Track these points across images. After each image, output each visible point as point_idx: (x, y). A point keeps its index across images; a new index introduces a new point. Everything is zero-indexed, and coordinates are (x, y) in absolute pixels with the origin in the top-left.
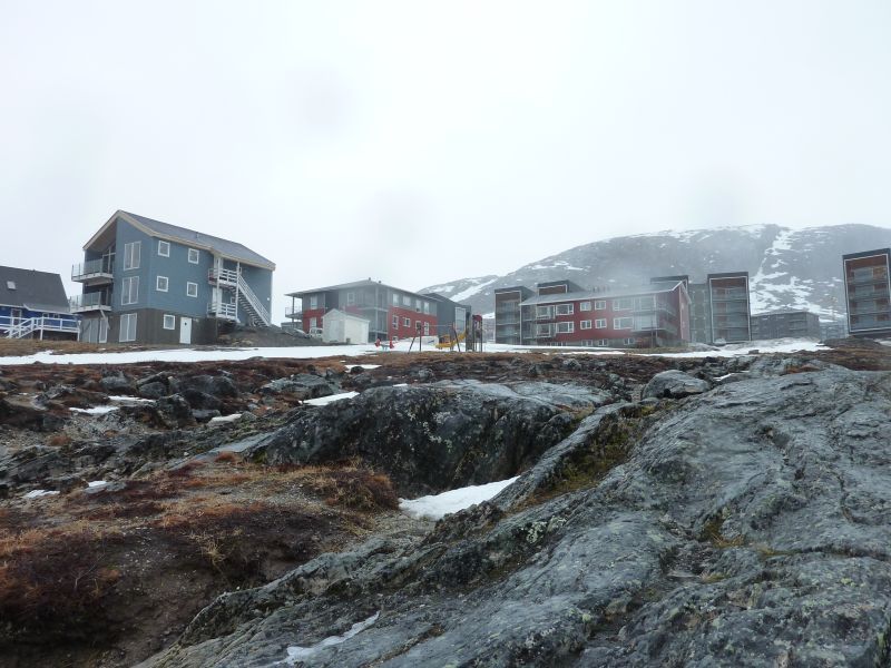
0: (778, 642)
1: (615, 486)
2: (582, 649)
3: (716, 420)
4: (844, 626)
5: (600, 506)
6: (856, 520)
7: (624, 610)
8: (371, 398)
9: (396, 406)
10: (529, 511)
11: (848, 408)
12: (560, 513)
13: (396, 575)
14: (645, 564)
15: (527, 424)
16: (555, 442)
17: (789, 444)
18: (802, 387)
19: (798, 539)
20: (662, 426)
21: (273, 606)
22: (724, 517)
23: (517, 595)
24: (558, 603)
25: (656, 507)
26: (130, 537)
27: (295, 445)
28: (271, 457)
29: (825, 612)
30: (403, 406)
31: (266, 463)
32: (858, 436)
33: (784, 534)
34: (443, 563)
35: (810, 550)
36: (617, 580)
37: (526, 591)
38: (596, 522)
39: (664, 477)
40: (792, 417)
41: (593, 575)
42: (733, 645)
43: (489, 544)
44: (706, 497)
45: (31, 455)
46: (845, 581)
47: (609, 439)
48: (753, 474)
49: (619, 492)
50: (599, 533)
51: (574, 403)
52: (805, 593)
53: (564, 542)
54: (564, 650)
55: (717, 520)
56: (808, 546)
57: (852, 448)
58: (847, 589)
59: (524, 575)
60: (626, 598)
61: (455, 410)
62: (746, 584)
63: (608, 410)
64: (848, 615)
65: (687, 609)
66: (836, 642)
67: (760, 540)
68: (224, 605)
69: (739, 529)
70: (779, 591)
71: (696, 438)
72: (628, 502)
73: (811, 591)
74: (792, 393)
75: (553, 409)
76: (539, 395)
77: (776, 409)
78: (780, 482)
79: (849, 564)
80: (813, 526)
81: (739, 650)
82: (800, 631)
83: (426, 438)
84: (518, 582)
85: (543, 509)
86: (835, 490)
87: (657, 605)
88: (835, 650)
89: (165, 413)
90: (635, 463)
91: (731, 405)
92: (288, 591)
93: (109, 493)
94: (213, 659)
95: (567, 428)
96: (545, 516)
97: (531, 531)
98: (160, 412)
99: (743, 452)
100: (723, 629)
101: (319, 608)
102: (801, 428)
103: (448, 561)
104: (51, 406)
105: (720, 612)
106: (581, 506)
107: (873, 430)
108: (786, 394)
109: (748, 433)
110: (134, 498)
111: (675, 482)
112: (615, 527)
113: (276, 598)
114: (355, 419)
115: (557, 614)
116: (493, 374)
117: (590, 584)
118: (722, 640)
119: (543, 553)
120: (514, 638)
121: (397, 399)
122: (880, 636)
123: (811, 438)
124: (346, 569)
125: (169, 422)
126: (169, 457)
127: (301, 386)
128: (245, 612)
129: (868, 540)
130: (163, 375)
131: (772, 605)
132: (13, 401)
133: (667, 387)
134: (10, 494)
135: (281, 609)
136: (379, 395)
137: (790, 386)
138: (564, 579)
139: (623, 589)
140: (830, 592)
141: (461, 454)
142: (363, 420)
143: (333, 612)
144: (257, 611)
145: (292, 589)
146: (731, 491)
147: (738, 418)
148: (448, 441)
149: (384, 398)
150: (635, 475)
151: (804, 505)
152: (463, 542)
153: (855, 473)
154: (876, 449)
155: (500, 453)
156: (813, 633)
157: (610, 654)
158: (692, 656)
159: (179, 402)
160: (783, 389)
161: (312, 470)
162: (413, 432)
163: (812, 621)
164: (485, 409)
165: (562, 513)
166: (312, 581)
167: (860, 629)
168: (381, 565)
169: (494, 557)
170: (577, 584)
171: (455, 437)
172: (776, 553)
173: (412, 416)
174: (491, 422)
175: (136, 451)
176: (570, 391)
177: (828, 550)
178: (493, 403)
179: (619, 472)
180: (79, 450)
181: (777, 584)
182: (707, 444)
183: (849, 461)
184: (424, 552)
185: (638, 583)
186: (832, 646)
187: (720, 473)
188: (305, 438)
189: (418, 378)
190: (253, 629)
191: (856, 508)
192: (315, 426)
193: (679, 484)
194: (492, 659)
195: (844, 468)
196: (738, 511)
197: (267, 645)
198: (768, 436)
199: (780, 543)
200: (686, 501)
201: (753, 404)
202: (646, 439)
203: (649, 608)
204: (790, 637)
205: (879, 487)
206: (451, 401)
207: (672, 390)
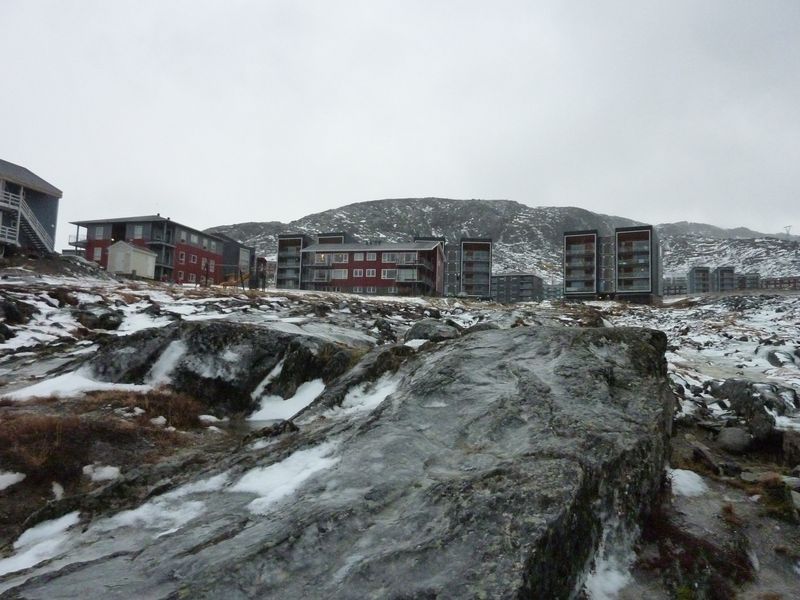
0: (505, 514)
3: (466, 359)
4: (546, 502)
6: (558, 435)
8: (176, 331)
9: (200, 338)
29: (536, 493)
30: (206, 339)
33: (511, 444)
35: (528, 455)
36: (392, 478)
42: (475, 517)
46: (549, 474)
48: (491, 400)
50: (378, 443)
51: (352, 342)
52: (523, 482)
58: (550, 479)
62: (485, 478)
63: (382, 349)
64: (550, 496)
66: (542, 512)
68: (53, 509)
70: (507, 482)
71: (451, 373)
73: (528, 480)
75: (336, 346)
79: (552, 463)
82: (519, 506)
86: (546, 414)
88: (540, 517)
92: (112, 496)
95: (348, 363)
99: (484, 384)
100: (469, 508)
105: (467, 497)
107: (574, 371)
113: (102, 502)
115: (349, 504)
117: (373, 481)
118: (468, 515)
122: (568, 507)
124: (163, 477)
129: (565, 447)
131: (501, 490)
139: (397, 484)
145: (116, 494)
147: (481, 358)
149: (189, 330)
156: (527, 507)
163: (527, 500)
164: (280, 345)
167: (556, 504)
173: (215, 348)
177: (539, 454)
178: (286, 339)
182: (459, 377)
185: (409, 479)
186: (538, 515)
188: (112, 364)
201: (493, 348)
204: (513, 511)
205: (575, 411)
206: (249, 335)
207: (430, 334)
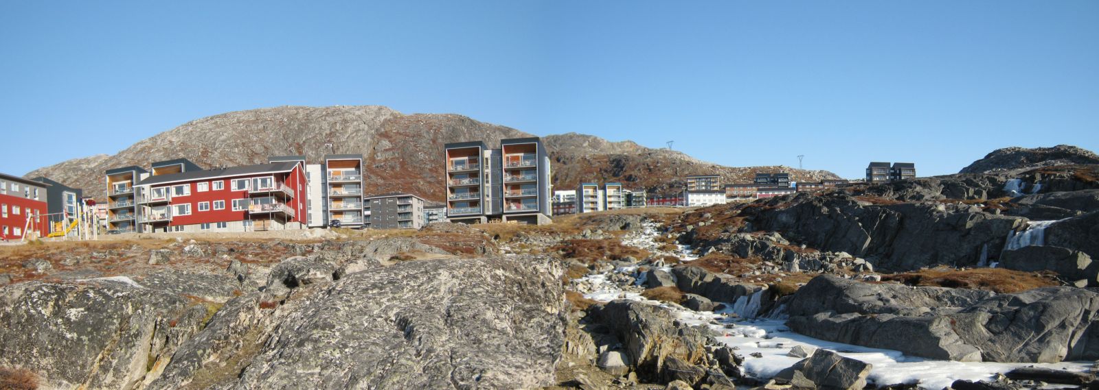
61: (88, 306)
83: (62, 335)
86: (445, 364)
95: (202, 319)
133: (292, 273)
141: (97, 349)
148: (84, 338)
155: (138, 347)
162: (48, 329)
164: (118, 304)
171: (91, 333)
173: (46, 314)
174: (125, 319)
178: (126, 297)
191: (462, 379)
193: (318, 370)
198: (391, 321)
206: (84, 296)
207: (297, 276)
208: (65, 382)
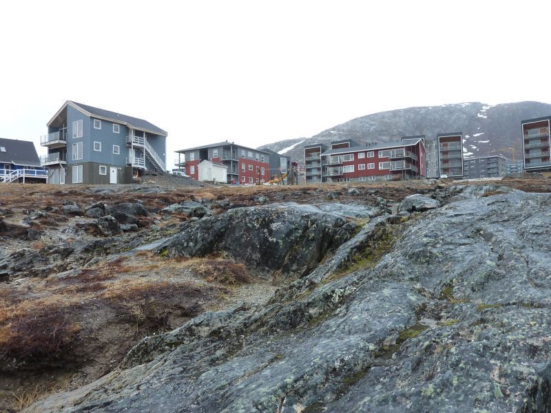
0: (492, 362)
1: (386, 267)
2: (369, 367)
3: (447, 225)
4: (533, 351)
5: (377, 279)
6: (537, 285)
7: (394, 343)
8: (231, 215)
9: (247, 220)
10: (332, 283)
11: (530, 215)
12: (352, 284)
13: (252, 324)
14: (406, 314)
15: (329, 229)
16: (346, 240)
17: (494, 239)
18: (501, 203)
19: (501, 297)
20: (414, 229)
21: (177, 344)
22: (454, 285)
23: (328, 335)
24: (353, 339)
25: (412, 279)
26: (86, 305)
27: (185, 245)
28: (170, 252)
29: (522, 342)
30: (251, 219)
31: (168, 256)
32: (537, 233)
33: (492, 295)
34: (280, 316)
35: (509, 304)
36: (390, 324)
37: (333, 332)
38: (374, 288)
39: (416, 260)
40: (494, 222)
41: (375, 322)
42: (465, 364)
43: (309, 303)
44: (442, 272)
45: (22, 255)
46: (532, 323)
47: (380, 238)
48: (472, 257)
49: (388, 271)
50: (377, 296)
51: (357, 216)
52: (508, 331)
53: (355, 302)
54: (358, 368)
55: (450, 286)
56: (507, 302)
57: (533, 240)
58: (534, 328)
59: (332, 322)
60: (396, 336)
61: (284, 221)
62: (470, 325)
63: (379, 219)
64: (535, 344)
65: (434, 342)
66: (528, 361)
67: (477, 298)
68: (146, 344)
69: (464, 292)
70: (492, 330)
71: (436, 236)
72: (394, 277)
73: (511, 330)
74: (494, 207)
75: (344, 220)
76: (334, 211)
77: (484, 217)
78: (489, 262)
79: (534, 313)
80: (510, 290)
81: (468, 367)
82: (506, 354)
83: (266, 239)
84: (328, 327)
85: (342, 281)
86: (522, 267)
87: (414, 340)
88: (528, 367)
89: (103, 227)
90: (397, 252)
91: (456, 215)
92: (185, 335)
93: (71, 278)
94: (141, 377)
95: (353, 231)
96: (343, 286)
97: (334, 295)
98: (100, 226)
99: (464, 244)
100: (457, 354)
101: (205, 345)
102: (500, 228)
103: (284, 314)
104: (32, 224)
105: (455, 344)
106: (366, 279)
107: (546, 229)
108: (491, 208)
109: (468, 233)
110: (87, 280)
111: (423, 263)
112: (387, 292)
113: (178, 339)
114: (222, 228)
115: (353, 347)
116: (305, 198)
117: (373, 327)
118: (457, 361)
119: (342, 309)
120: (327, 361)
121: (248, 215)
123: (508, 235)
124: (221, 320)
125: (106, 233)
126: (107, 254)
127: (187, 208)
128: (159, 347)
129: (545, 297)
130: (101, 204)
131: (487, 338)
132: (9, 222)
133: (414, 204)
134: (10, 279)
135: (182, 346)
136: (236, 213)
137: (493, 203)
138: (357, 324)
139: (393, 330)
140: (523, 330)
141: (288, 248)
142: (226, 228)
143: (215, 346)
144: (167, 347)
145: (188, 333)
146: (458, 269)
147: (461, 223)
148: (280, 241)
149: (240, 214)
150: (398, 259)
151: (504, 277)
152: (292, 302)
153: (534, 256)
154: (547, 241)
155: (313, 247)
156: (514, 355)
157: (387, 370)
158: (439, 370)
159: (111, 220)
160: (489, 205)
161: (196, 260)
162: (259, 236)
163: (513, 348)
164: (302, 221)
165: (354, 284)
166: (200, 328)
167: (543, 353)
168: (242, 318)
169: (312, 311)
170: (365, 328)
171: (285, 238)
172: (488, 307)
173: (257, 226)
174: (306, 228)
175: (86, 250)
176: (354, 208)
177: (520, 304)
178: (307, 217)
179: (388, 259)
180: (51, 251)
181: (490, 326)
182: (442, 240)
183: (531, 249)
184: (268, 309)
185: (403, 326)
186: (526, 364)
187: (451, 258)
188: (192, 240)
189: (259, 202)
190: (165, 358)
191: (537, 278)
192: (197, 233)
193: (426, 264)
194: (315, 375)
195: (528, 253)
196: (463, 281)
197: (174, 368)
198: (480, 234)
199: (489, 300)
200: (430, 275)
201: (470, 214)
202: (404, 238)
203: (410, 341)
204: (499, 358)
206: (281, 216)
207: (417, 207)
208: (267, 268)
